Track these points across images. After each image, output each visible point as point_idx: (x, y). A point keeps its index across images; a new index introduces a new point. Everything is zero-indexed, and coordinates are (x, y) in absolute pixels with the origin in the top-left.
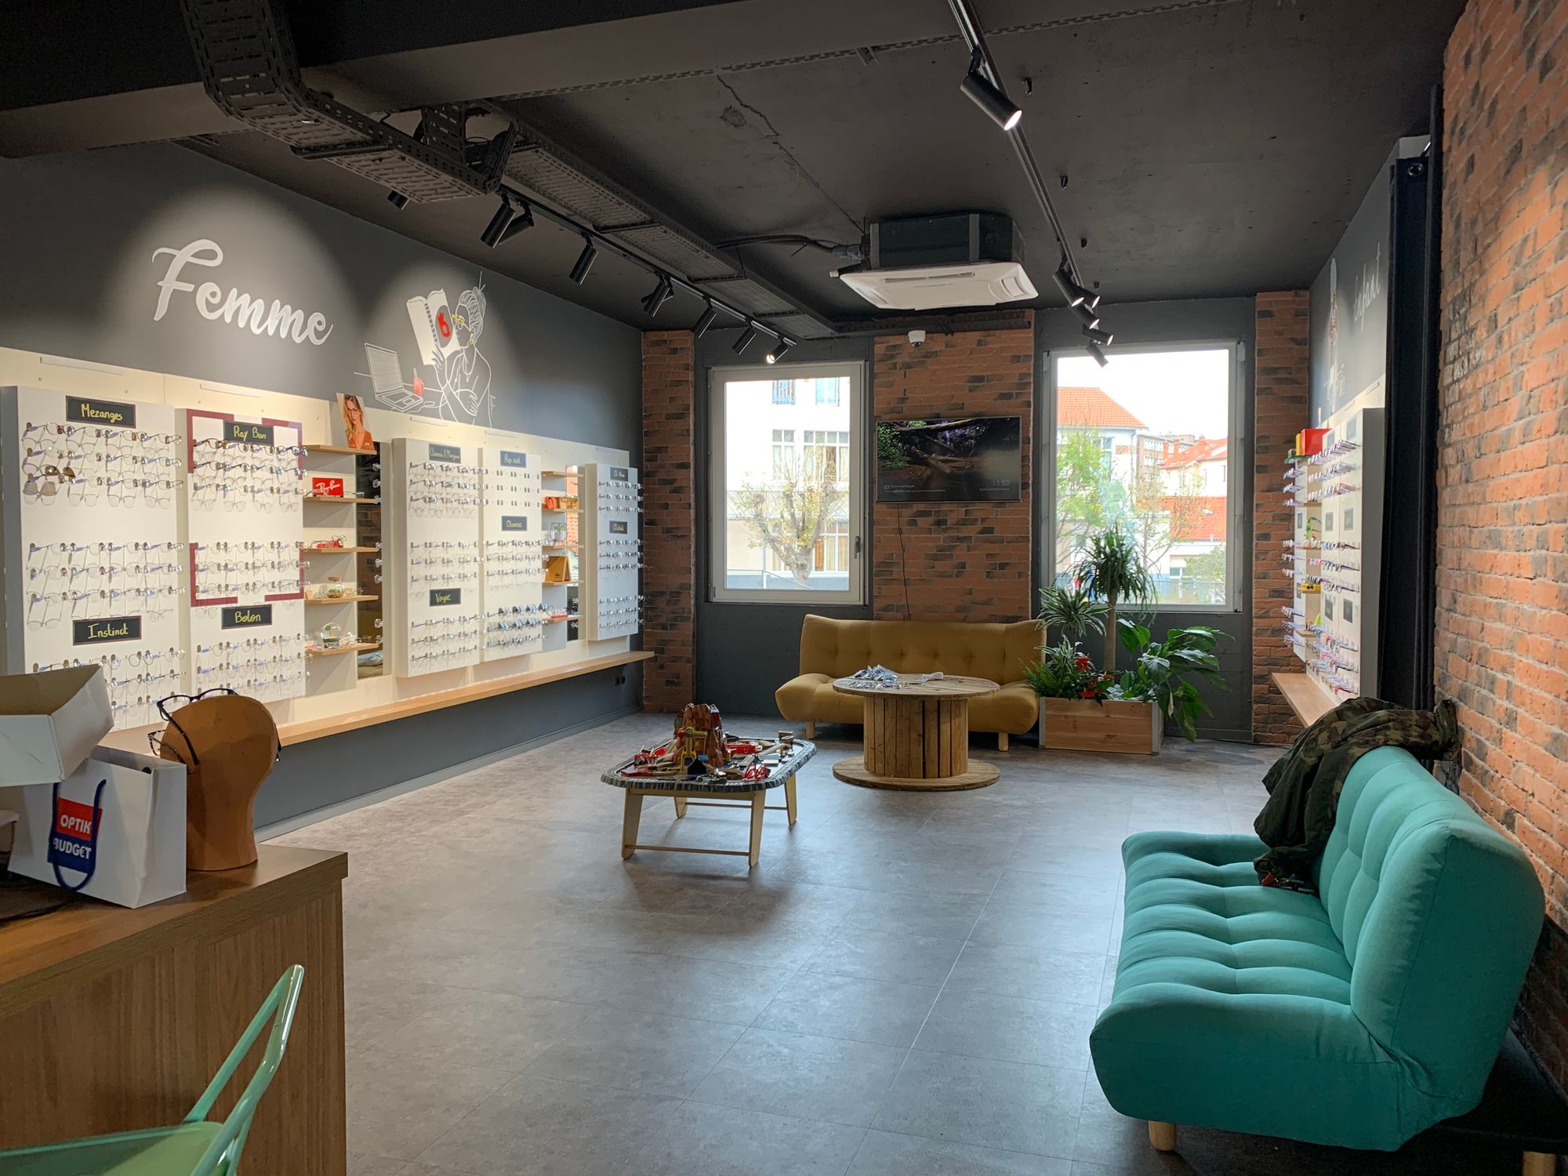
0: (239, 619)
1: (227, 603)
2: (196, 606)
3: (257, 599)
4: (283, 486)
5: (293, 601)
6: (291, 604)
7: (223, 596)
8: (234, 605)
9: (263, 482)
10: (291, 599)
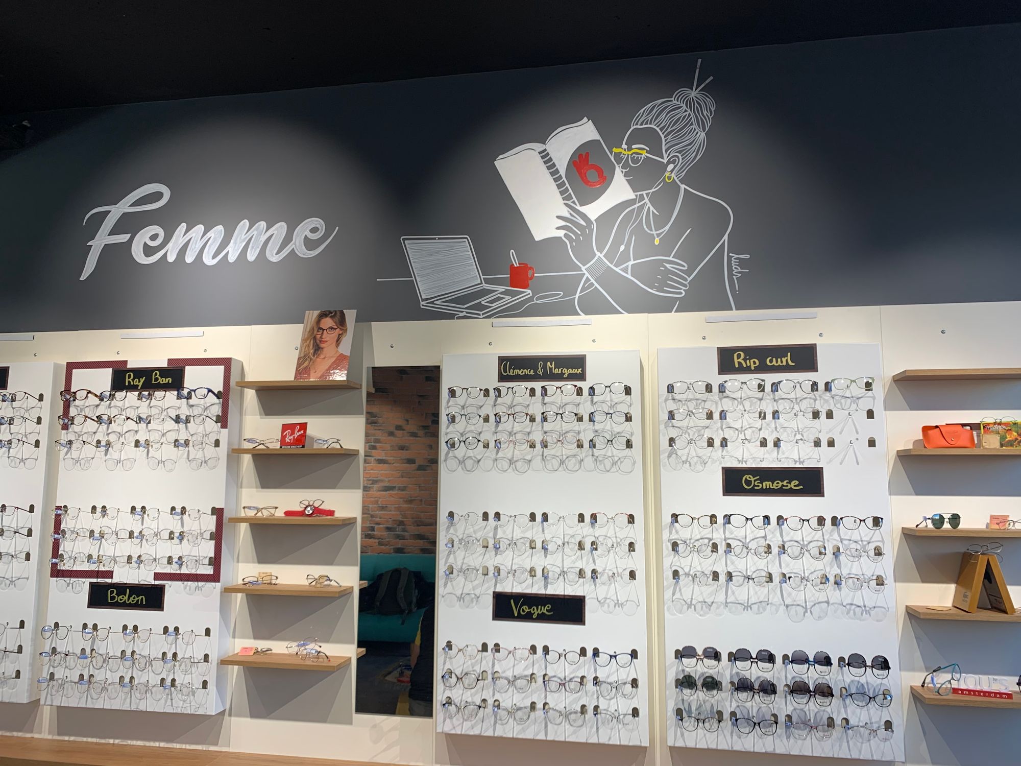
0: (113, 598)
1: (97, 577)
2: (57, 576)
3: (144, 576)
4: (195, 437)
5: (201, 584)
6: (197, 588)
7: (93, 567)
8: (109, 581)
9: (163, 435)
10: (197, 580)
